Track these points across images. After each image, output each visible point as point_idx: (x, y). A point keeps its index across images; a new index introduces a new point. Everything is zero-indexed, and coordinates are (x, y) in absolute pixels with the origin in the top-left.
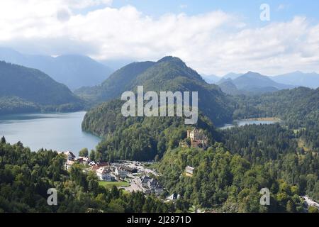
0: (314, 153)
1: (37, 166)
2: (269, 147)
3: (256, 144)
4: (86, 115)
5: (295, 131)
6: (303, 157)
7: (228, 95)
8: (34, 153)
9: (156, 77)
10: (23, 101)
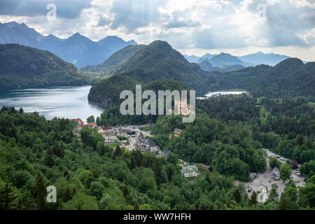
0: (273, 117)
1: (53, 132)
2: (238, 112)
3: (228, 110)
4: (91, 89)
5: (258, 100)
6: (265, 119)
7: (206, 72)
8: (49, 121)
9: (148, 57)
10: (37, 78)
